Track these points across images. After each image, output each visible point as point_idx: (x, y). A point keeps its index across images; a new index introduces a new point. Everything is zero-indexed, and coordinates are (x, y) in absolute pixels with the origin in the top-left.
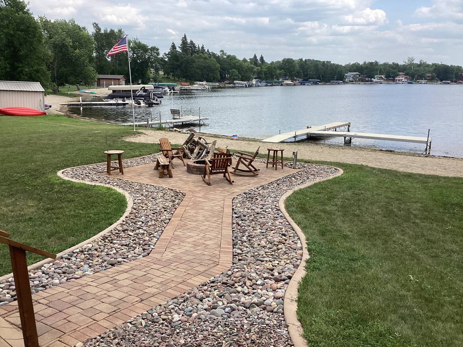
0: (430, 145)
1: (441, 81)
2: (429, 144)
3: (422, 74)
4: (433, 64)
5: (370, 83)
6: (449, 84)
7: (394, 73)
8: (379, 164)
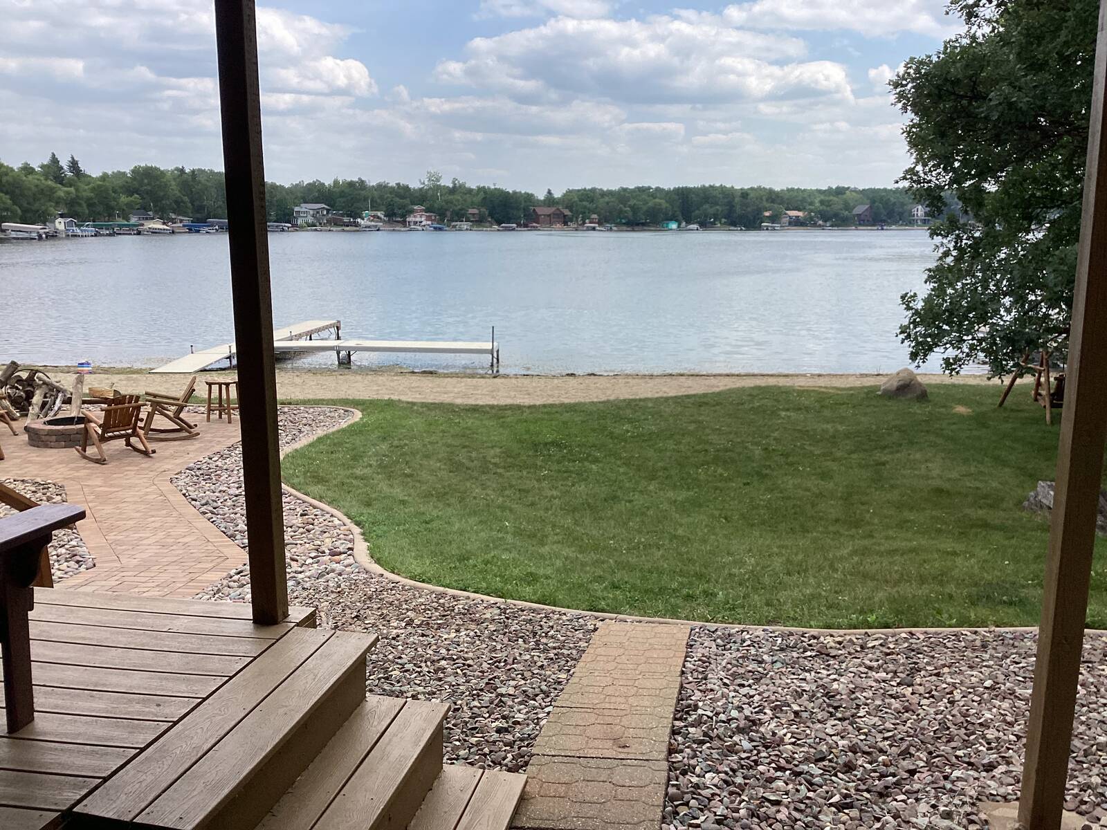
0: (498, 356)
1: (499, 223)
2: (495, 355)
3: (460, 210)
4: (480, 189)
5: (355, 228)
6: (514, 230)
7: (403, 207)
8: (418, 396)
